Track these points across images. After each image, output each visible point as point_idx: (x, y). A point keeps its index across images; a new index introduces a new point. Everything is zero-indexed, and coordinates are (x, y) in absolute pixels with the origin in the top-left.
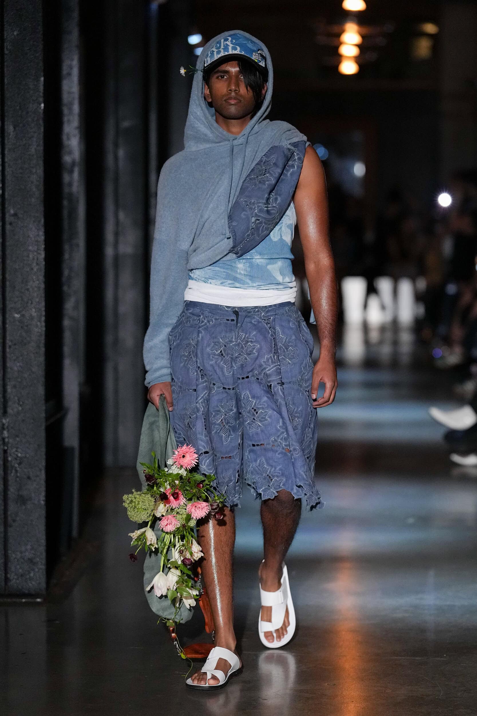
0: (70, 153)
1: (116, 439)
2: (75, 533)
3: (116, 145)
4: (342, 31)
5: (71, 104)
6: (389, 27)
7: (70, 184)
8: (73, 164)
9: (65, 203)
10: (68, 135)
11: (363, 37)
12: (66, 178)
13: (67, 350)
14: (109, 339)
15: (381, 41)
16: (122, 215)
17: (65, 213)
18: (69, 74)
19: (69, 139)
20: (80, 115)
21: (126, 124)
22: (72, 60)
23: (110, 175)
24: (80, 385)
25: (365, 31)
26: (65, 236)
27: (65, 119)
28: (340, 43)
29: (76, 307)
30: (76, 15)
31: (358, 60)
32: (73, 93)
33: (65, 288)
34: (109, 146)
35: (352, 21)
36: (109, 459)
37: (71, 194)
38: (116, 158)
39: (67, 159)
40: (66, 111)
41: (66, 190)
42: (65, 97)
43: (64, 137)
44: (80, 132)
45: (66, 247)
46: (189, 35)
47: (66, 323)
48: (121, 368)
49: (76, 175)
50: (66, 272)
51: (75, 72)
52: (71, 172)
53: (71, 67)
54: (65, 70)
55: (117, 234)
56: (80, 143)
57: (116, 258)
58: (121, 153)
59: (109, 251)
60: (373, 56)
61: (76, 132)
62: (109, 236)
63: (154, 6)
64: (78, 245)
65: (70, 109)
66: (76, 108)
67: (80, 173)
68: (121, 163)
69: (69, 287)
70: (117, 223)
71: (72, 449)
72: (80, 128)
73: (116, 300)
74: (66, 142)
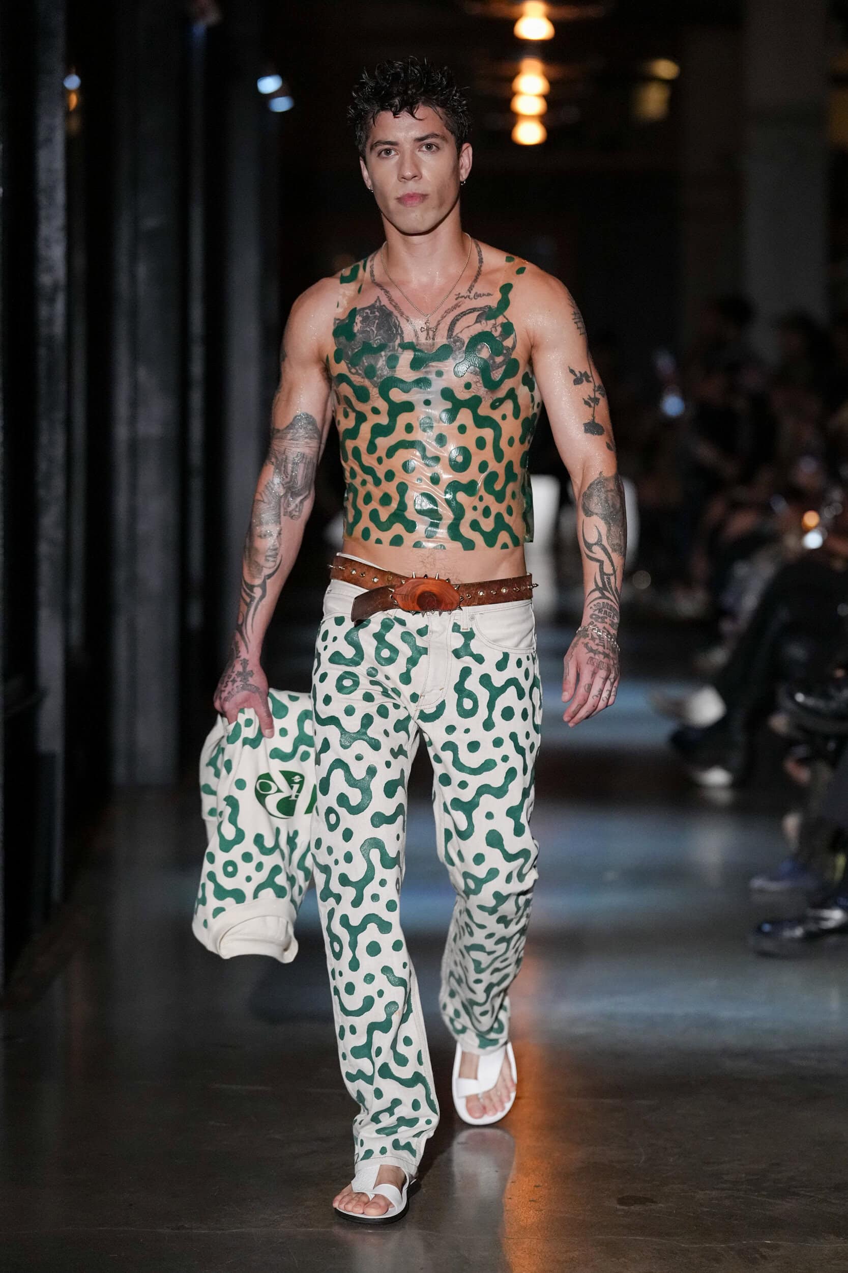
0: (50, 269)
1: (132, 742)
2: (56, 894)
3: (134, 258)
4: (516, 73)
5: (52, 189)
7: (50, 321)
8: (55, 288)
9: (42, 352)
10: (47, 240)
11: (552, 82)
12: (44, 311)
13: (44, 592)
14: (121, 576)
15: (583, 90)
16: (143, 373)
17: (42, 368)
18: (49, 140)
19: (48, 247)
20: (67, 207)
21: (150, 223)
22: (54, 116)
23: (122, 309)
25: (554, 71)
26: (42, 407)
27: (43, 213)
28: (513, 94)
29: (59, 524)
30: (60, 42)
31: (545, 119)
32: (55, 171)
33: (42, 492)
34: (122, 258)
35: (533, 56)
36: (120, 772)
37: (49, 338)
38: (133, 277)
39: (45, 280)
40: (43, 200)
41: (44, 331)
42: (43, 178)
43: (41, 245)
44: (68, 237)
45: (44, 425)
46: (260, 78)
47: (44, 548)
48: (141, 624)
49: (60, 306)
50: (43, 466)
51: (59, 138)
52: (52, 301)
53: (52, 129)
54: (42, 133)
55: (134, 404)
56: (68, 253)
57: (134, 444)
58: (142, 270)
59: (122, 432)
60: (571, 114)
61: (62, 235)
62: (122, 409)
63: (200, 28)
65: (50, 198)
66: (60, 196)
67: (67, 304)
68: (141, 287)
69: (47, 490)
70: (135, 386)
71: (51, 757)
72: (69, 229)
73: (133, 512)
74: (43, 251)
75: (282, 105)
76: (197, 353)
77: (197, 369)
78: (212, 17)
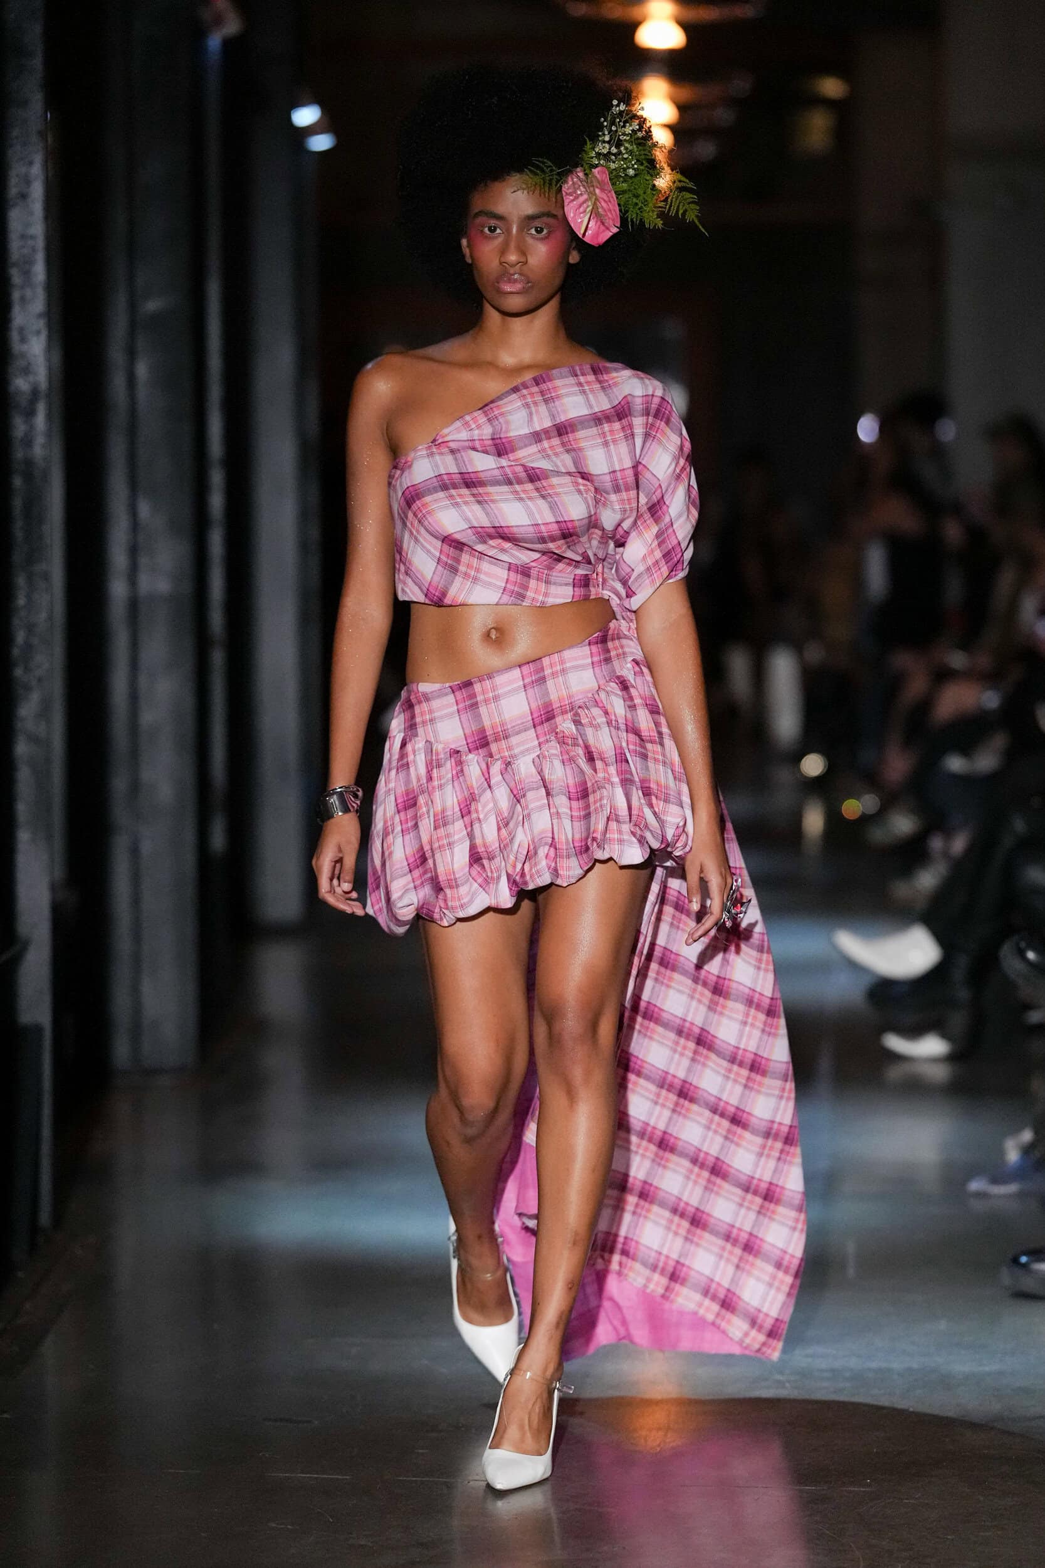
0: (27, 371)
1: (137, 1009)
2: (45, 1217)
3: (131, 354)
4: (637, 93)
5: (29, 262)
6: (741, 85)
7: (28, 442)
8: (35, 393)
9: (17, 482)
10: (21, 330)
11: (682, 108)
12: (19, 427)
13: (23, 809)
14: (119, 784)
15: (724, 116)
16: (145, 509)
17: (17, 503)
18: (24, 196)
19: (23, 340)
20: (48, 287)
21: (152, 306)
22: (31, 163)
23: (118, 420)
24: (53, 888)
25: (686, 93)
26: (17, 557)
27: (16, 295)
29: (44, 712)
30: (37, 62)
32: (32, 237)
33: (18, 672)
34: (116, 354)
35: (658, 72)
36: (121, 1051)
37: (29, 463)
38: (131, 381)
39: (21, 384)
40: (16, 277)
41: (19, 454)
42: (16, 247)
43: (15, 336)
44: (50, 327)
45: (21, 581)
46: (295, 108)
47: (22, 748)
48: (146, 847)
49: (40, 420)
50: (20, 637)
51: (37, 191)
52: (30, 413)
53: (27, 180)
54: (14, 186)
55: (134, 551)
56: (49, 349)
57: (134, 605)
58: (142, 370)
59: (118, 589)
60: (706, 150)
61: (41, 324)
62: (118, 557)
63: (214, 42)
64: (46, 577)
65: (27, 274)
66: (39, 270)
67: (49, 417)
68: (142, 393)
69: (27, 669)
70: (135, 525)
71: (38, 1029)
72: (48, 314)
73: (134, 697)
74: (16, 346)
75: (321, 143)
76: (217, 478)
77: (217, 501)
78: (232, 26)
